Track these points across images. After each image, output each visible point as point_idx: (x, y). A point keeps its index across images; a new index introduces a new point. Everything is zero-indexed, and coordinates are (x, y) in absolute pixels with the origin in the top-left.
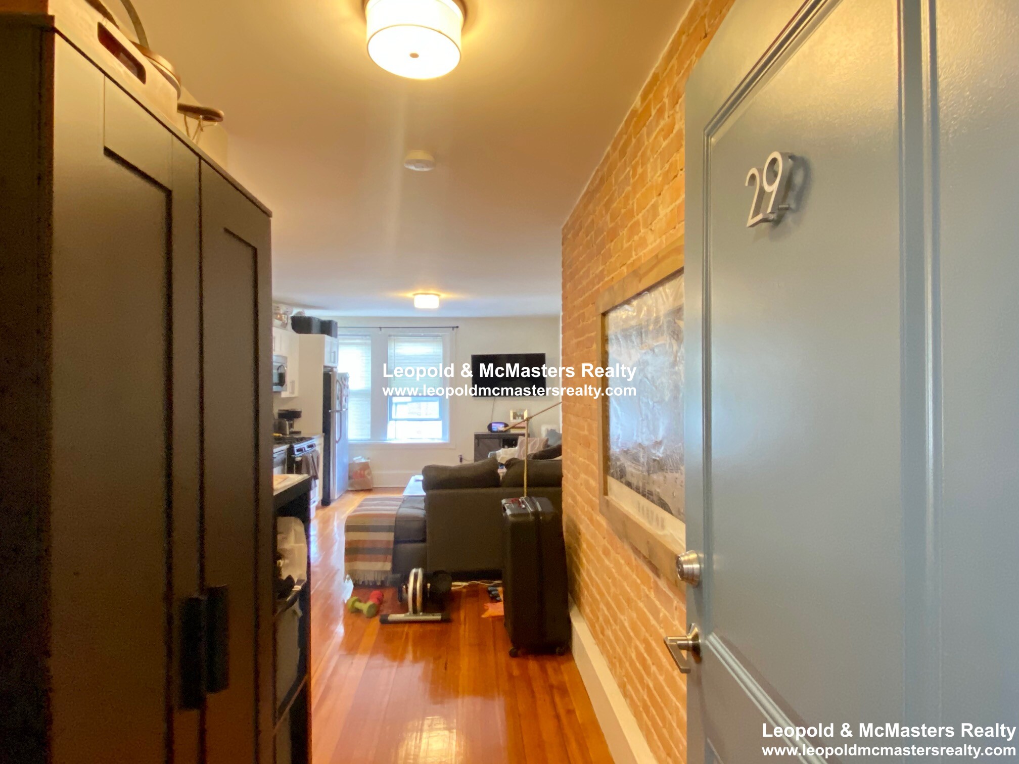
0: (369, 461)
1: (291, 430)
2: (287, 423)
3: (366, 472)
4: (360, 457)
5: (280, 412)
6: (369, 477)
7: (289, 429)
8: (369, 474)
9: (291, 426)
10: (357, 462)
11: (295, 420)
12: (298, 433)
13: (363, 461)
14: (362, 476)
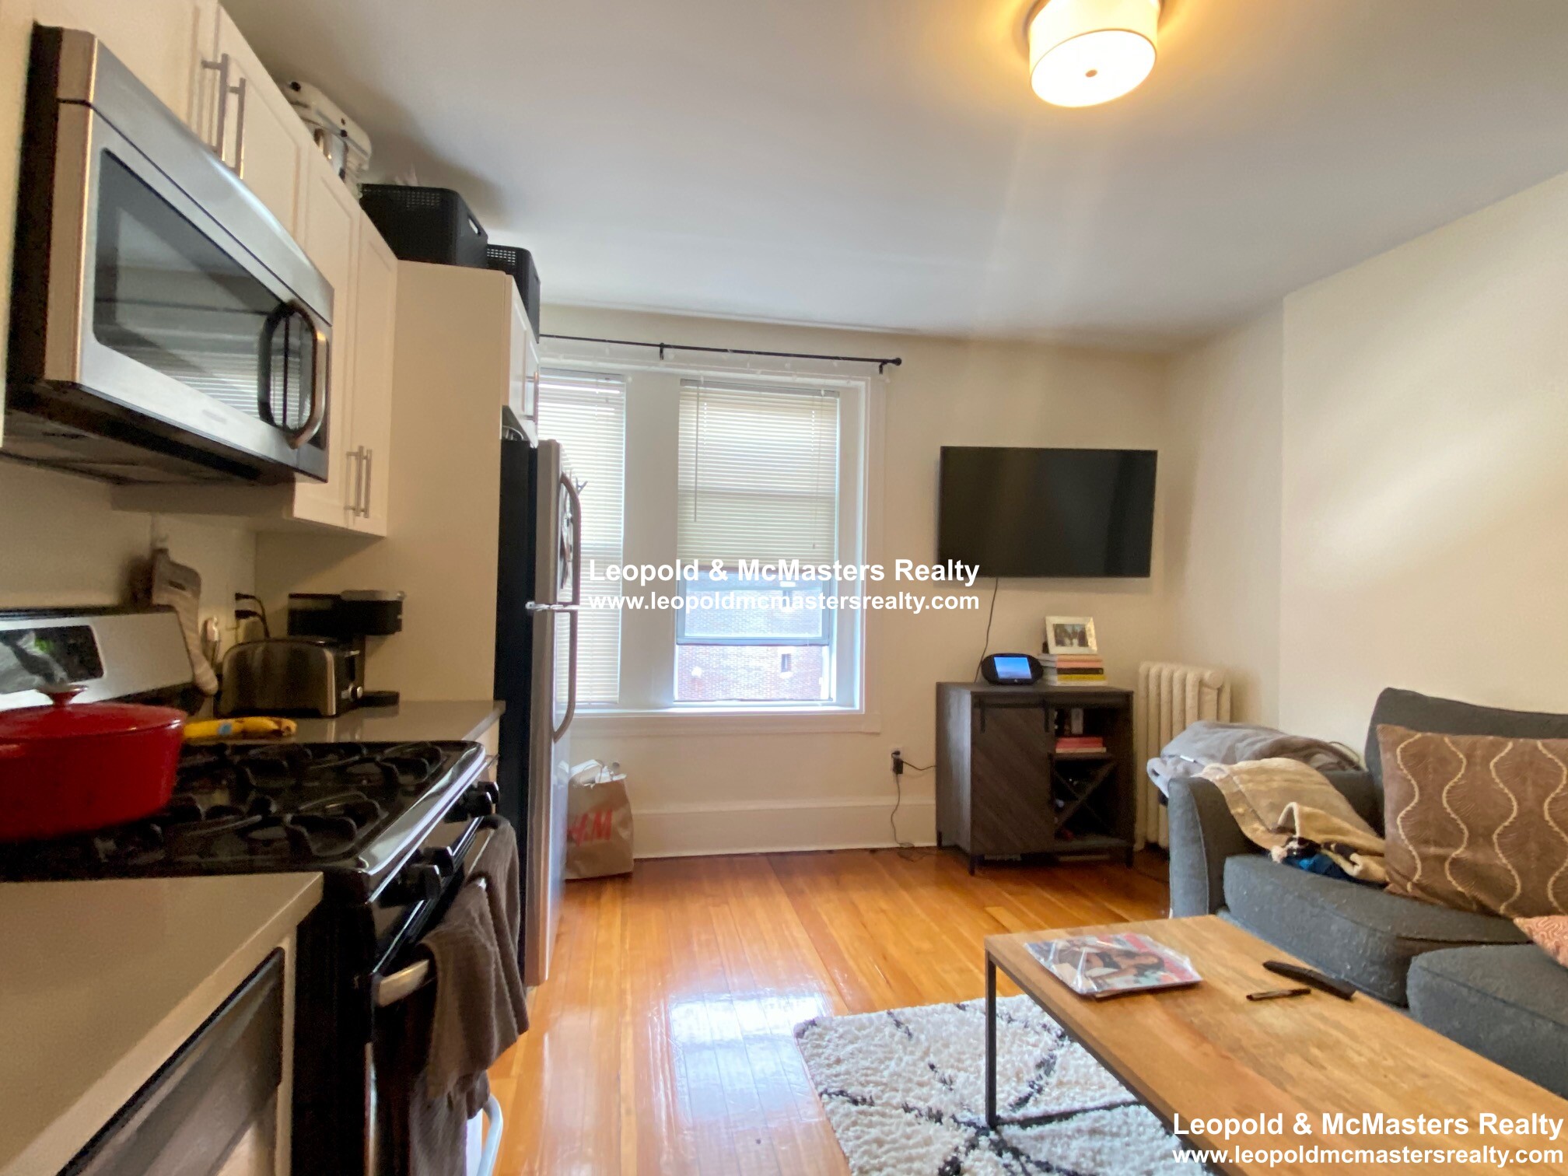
0: (622, 777)
1: (346, 694)
2: (329, 655)
3: (616, 818)
4: (593, 763)
5: (299, 604)
6: (624, 834)
7: (340, 687)
8: (627, 821)
9: (350, 671)
10: (582, 780)
11: (371, 642)
12: (385, 701)
13: (605, 777)
14: (603, 831)
